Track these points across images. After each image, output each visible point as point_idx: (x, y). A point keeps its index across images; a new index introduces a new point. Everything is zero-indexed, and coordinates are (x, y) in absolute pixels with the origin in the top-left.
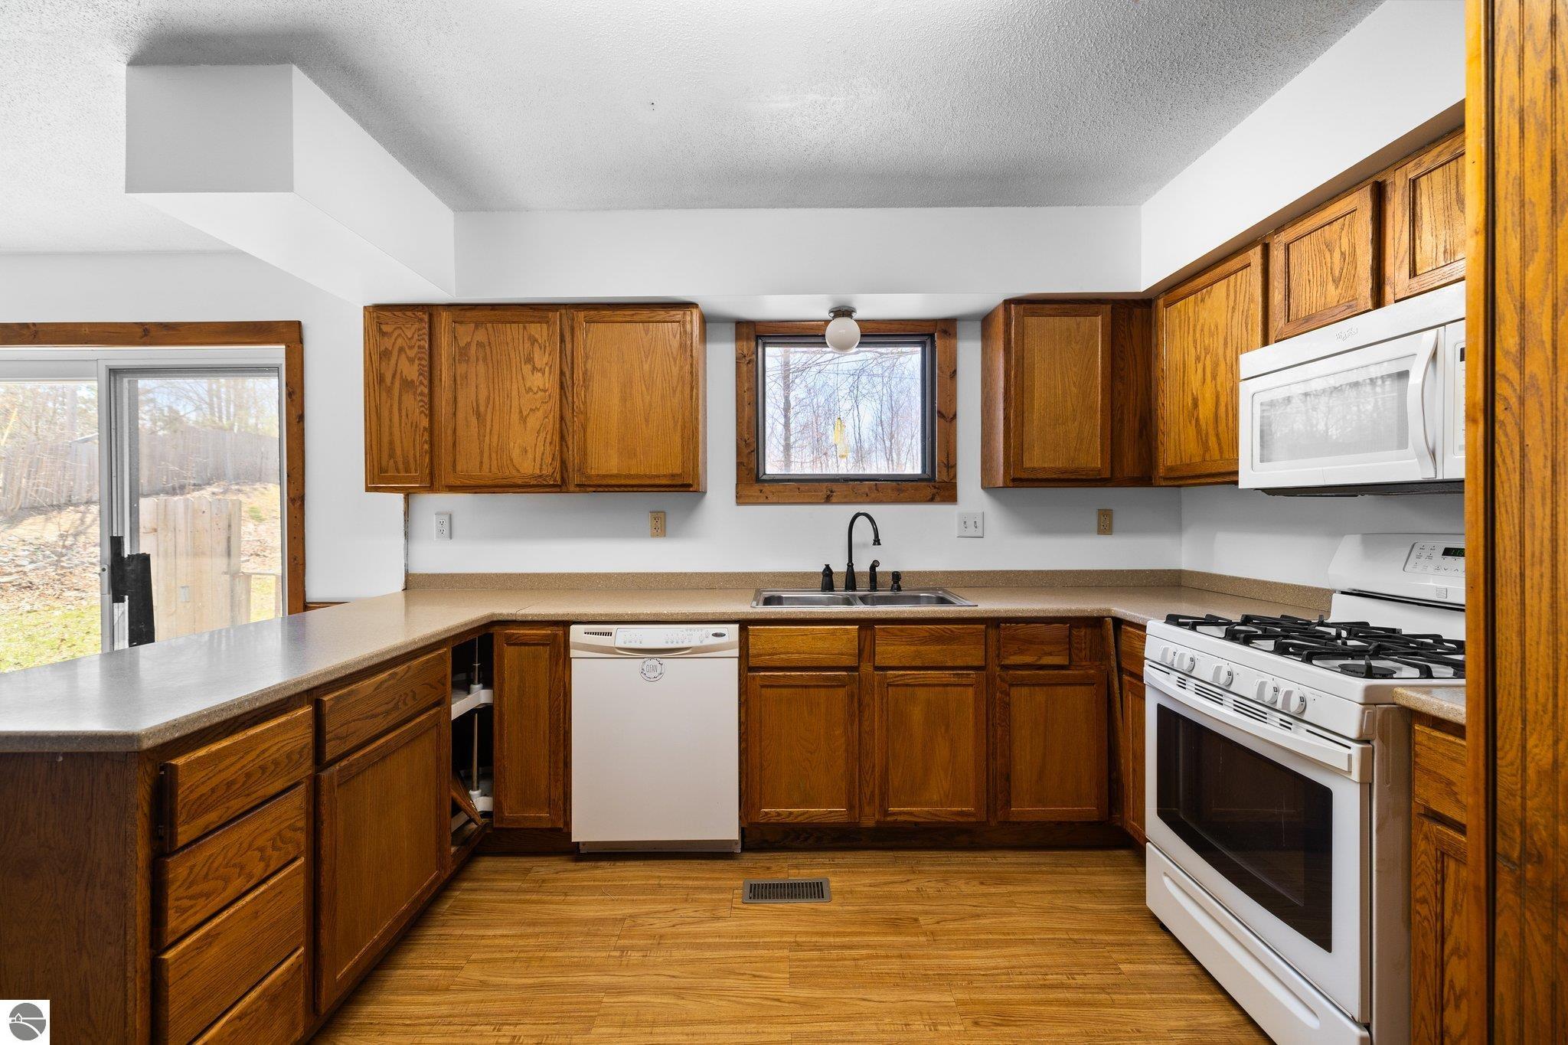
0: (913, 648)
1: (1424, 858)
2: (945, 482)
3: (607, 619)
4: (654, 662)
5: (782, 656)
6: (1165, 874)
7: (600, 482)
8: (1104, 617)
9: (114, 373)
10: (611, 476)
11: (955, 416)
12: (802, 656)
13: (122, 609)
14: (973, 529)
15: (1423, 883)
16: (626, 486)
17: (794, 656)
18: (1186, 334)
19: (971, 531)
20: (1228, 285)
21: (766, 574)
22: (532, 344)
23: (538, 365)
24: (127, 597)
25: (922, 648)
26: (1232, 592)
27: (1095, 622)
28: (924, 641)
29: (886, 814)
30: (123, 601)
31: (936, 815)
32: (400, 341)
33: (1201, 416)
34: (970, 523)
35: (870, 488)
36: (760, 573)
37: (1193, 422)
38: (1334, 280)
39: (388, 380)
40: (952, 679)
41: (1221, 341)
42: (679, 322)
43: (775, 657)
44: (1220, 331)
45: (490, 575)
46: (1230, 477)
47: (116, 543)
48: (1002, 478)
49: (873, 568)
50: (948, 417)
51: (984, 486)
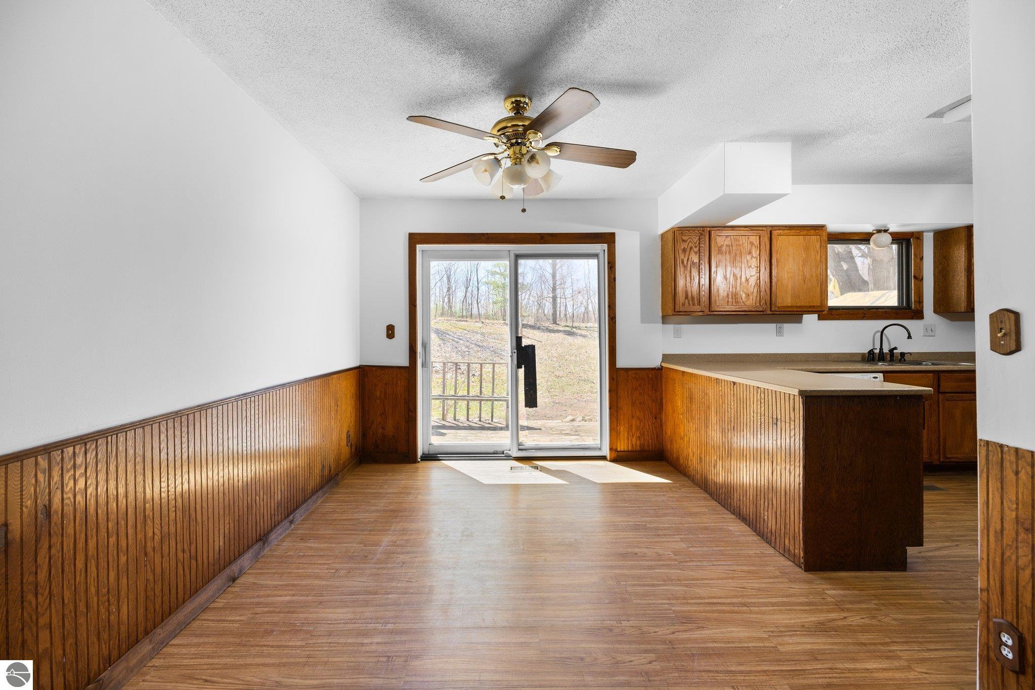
2: (918, 310)
7: (784, 310)
9: (518, 257)
10: (788, 307)
11: (923, 278)
13: (521, 372)
14: (930, 332)
16: (809, 311)
19: (930, 333)
22: (752, 246)
23: (754, 255)
24: (523, 366)
30: (521, 368)
32: (690, 244)
34: (929, 330)
39: (685, 263)
42: (820, 235)
45: (701, 354)
47: (519, 340)
48: (964, 308)
49: (891, 351)
50: (919, 279)
51: (935, 311)
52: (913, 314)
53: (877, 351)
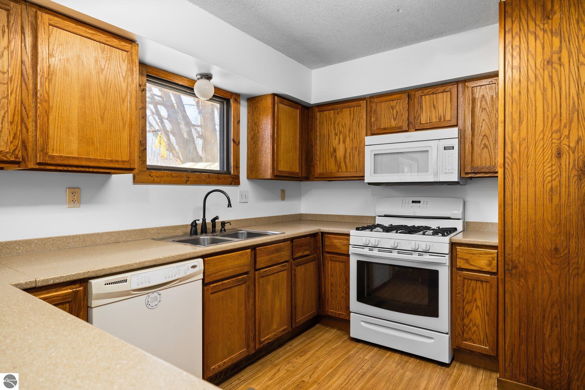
0: (269, 257)
1: (459, 281)
2: (236, 175)
3: (121, 270)
4: (156, 294)
5: (220, 273)
6: (362, 321)
8: (318, 233)
10: (73, 158)
11: (239, 142)
12: (229, 270)
15: (459, 288)
17: (226, 272)
18: (330, 124)
19: (244, 199)
20: (350, 111)
21: (153, 229)
25: (272, 256)
26: (327, 220)
27: (314, 235)
28: (272, 252)
29: (261, 343)
31: (277, 335)
33: (337, 156)
34: (244, 196)
35: (206, 177)
36: (149, 229)
37: (334, 157)
38: (394, 118)
40: (281, 268)
41: (348, 130)
42: (127, 52)
43: (217, 274)
44: (347, 126)
46: (362, 178)
48: (270, 174)
49: (214, 220)
50: (237, 143)
51: (248, 178)
52: (232, 179)
53: (200, 222)
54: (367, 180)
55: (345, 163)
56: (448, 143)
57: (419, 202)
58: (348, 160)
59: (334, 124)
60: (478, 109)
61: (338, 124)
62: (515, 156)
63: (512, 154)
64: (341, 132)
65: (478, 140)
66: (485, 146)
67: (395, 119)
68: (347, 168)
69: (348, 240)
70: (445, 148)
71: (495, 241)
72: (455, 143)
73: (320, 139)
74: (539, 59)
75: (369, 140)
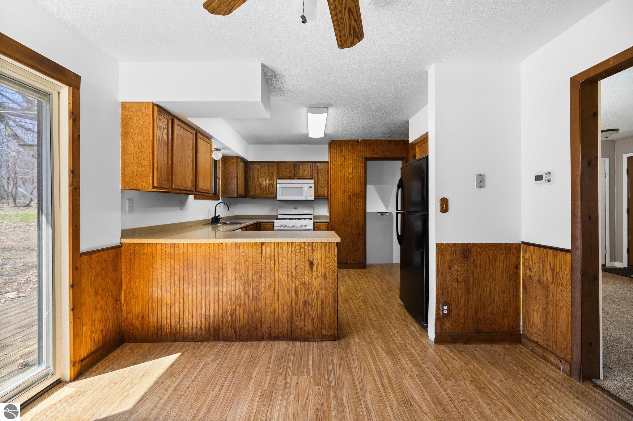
2: (219, 195)
7: (200, 191)
18: (258, 172)
20: (268, 167)
22: (190, 140)
23: (191, 148)
32: (163, 124)
33: (262, 186)
37: (260, 187)
39: (160, 140)
41: (267, 175)
42: (211, 144)
44: (267, 173)
46: (274, 198)
48: (236, 195)
50: (219, 179)
51: (221, 197)
54: (279, 198)
55: (266, 190)
56: (311, 185)
57: (297, 208)
58: (267, 189)
59: (260, 171)
60: (319, 173)
61: (262, 172)
62: (333, 192)
63: (332, 192)
64: (264, 176)
65: (319, 185)
66: (322, 187)
67: (289, 173)
68: (267, 193)
69: (274, 224)
70: (309, 187)
71: (328, 220)
72: (313, 185)
73: (252, 178)
74: (339, 163)
75: (278, 181)
